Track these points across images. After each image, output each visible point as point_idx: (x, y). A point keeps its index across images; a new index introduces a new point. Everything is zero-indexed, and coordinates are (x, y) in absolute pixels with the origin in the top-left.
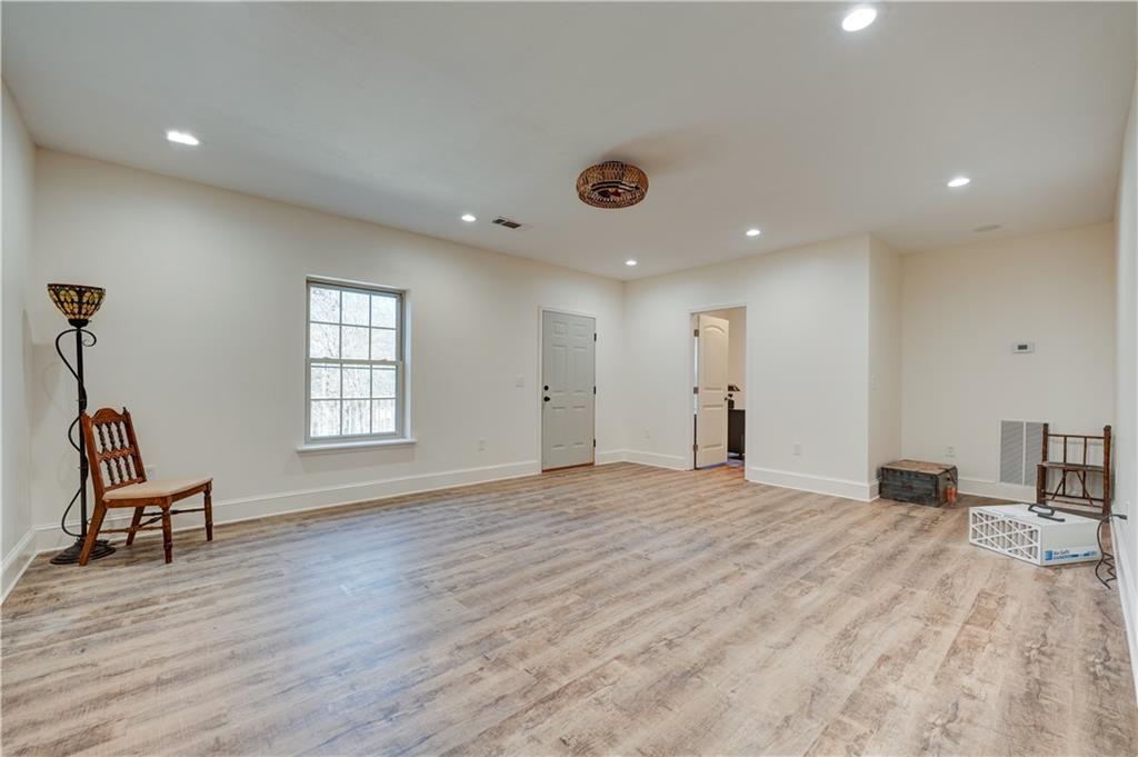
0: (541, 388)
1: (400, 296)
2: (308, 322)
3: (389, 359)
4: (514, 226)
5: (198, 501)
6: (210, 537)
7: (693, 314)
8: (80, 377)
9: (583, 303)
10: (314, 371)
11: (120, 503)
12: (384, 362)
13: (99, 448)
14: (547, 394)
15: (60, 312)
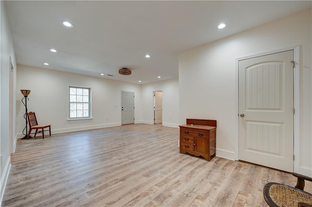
0: (121, 107)
1: (89, 89)
2: (69, 95)
3: (87, 102)
4: (112, 76)
5: (48, 129)
6: (50, 136)
7: (154, 92)
8: (26, 106)
9: (131, 89)
10: (71, 105)
11: (34, 128)
12: (86, 102)
13: (30, 119)
14: (123, 109)
15: (22, 95)
